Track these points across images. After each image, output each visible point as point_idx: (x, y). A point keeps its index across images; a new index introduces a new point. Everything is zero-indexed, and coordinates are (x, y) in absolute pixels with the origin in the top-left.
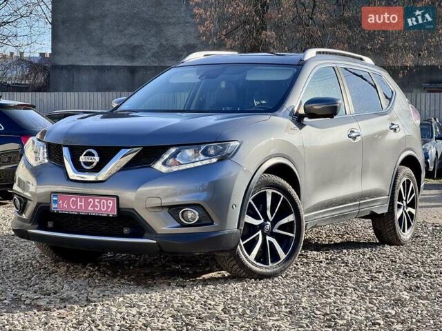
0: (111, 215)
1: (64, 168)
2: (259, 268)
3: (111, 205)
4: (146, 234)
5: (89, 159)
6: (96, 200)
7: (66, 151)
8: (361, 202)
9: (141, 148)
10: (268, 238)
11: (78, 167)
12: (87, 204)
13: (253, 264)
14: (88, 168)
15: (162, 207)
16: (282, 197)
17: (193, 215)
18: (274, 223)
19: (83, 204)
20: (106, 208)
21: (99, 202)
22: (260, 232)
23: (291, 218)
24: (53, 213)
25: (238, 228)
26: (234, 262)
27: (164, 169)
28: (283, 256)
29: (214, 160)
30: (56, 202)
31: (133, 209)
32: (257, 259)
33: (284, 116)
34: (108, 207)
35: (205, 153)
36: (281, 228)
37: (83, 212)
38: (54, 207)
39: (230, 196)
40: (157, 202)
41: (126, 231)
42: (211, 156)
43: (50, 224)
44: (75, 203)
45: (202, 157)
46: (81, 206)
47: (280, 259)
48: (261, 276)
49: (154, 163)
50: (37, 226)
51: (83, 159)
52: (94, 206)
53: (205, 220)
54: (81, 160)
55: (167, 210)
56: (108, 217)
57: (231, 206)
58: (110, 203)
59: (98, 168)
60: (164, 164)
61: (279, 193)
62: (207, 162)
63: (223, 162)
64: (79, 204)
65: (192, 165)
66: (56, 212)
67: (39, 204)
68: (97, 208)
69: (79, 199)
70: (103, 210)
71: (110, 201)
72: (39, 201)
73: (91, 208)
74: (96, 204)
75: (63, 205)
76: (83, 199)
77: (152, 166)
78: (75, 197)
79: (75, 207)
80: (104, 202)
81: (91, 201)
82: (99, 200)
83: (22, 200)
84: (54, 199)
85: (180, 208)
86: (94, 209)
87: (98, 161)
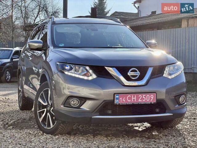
0: (153, 103)
3: (152, 98)
6: (144, 96)
12: (138, 98)
14: (133, 78)
19: (135, 98)
24: (116, 105)
30: (117, 99)
31: (163, 99)
34: (150, 99)
37: (136, 102)
38: (116, 102)
41: (157, 110)
44: (130, 98)
46: (134, 99)
51: (130, 74)
56: (151, 104)
58: (152, 96)
64: (133, 98)
66: (118, 104)
67: (104, 101)
68: (144, 100)
69: (133, 96)
70: (147, 100)
71: (152, 95)
72: (105, 99)
73: (140, 100)
74: (143, 97)
75: (122, 100)
76: (135, 96)
77: (164, 76)
78: (130, 95)
79: (130, 100)
80: (148, 96)
81: (140, 96)
82: (145, 95)
83: (83, 99)
84: (117, 97)
85: (179, 96)
86: (142, 101)
87: (139, 74)
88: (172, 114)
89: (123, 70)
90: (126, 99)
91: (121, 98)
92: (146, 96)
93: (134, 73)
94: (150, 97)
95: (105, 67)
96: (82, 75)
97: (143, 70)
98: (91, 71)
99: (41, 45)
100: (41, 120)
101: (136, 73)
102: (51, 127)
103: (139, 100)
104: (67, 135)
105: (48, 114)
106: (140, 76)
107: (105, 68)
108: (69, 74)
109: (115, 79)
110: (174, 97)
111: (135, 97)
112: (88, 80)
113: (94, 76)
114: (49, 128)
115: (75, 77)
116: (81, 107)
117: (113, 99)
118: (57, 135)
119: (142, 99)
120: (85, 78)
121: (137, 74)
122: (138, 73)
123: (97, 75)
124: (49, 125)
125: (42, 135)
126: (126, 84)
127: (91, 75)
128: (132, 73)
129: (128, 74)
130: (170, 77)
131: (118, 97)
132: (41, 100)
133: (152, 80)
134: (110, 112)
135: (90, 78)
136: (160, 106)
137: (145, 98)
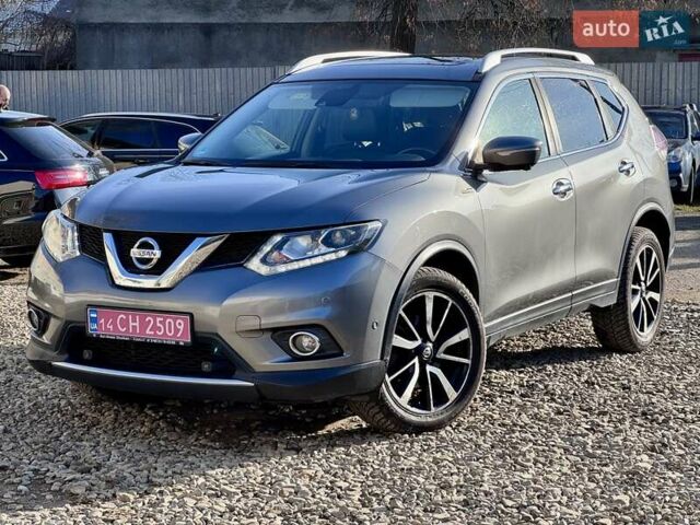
0: (182, 343)
1: (107, 267)
2: (416, 416)
3: (181, 328)
4: (237, 373)
5: (145, 253)
6: (158, 319)
7: (108, 239)
8: (574, 293)
9: (227, 236)
10: (429, 368)
11: (128, 265)
12: (144, 325)
13: (406, 410)
14: (144, 267)
15: (262, 330)
16: (451, 302)
17: (310, 342)
18: (437, 345)
19: (137, 324)
20: (174, 332)
21: (163, 323)
22: (416, 360)
23: (464, 334)
24: (91, 337)
25: (382, 358)
26: (376, 410)
27: (264, 270)
28: (452, 394)
29: (343, 253)
30: (94, 320)
31: (217, 335)
32: (413, 402)
33: (451, 172)
34: (177, 330)
35: (328, 242)
36: (449, 351)
37: (138, 337)
38: (92, 328)
39: (369, 308)
40: (253, 323)
41: (206, 367)
42: (337, 247)
43: (87, 354)
44: (125, 323)
45: (323, 249)
46: (134, 327)
47: (448, 400)
48: (419, 429)
49: (248, 260)
50: (66, 356)
51: (135, 252)
52: (155, 328)
53: (330, 348)
54: (132, 255)
55: (269, 335)
56: (177, 346)
57: (370, 324)
58: (180, 324)
59: (159, 268)
60: (264, 261)
61: (445, 297)
62: (333, 257)
63: (356, 257)
64: (131, 324)
65: (307, 263)
66: (95, 336)
67: (67, 322)
68: (160, 331)
69: (130, 317)
70: (169, 334)
71: (179, 321)
72: (68, 319)
73: (150, 330)
74: (158, 325)
75: (106, 326)
76: (138, 317)
77: (248, 265)
78: (124, 314)
79: (125, 329)
80: (170, 322)
81: (150, 321)
82: (162, 319)
83: (41, 313)
84: (93, 315)
86: (155, 334)
88: (252, 385)
90: (114, 324)
91: (103, 321)
92: (165, 321)
93: (145, 251)
95: (104, 233)
101: (150, 251)
103: (148, 332)
111: (136, 322)
113: (76, 253)
117: (84, 320)
123: (81, 250)
131: (95, 315)
137: (161, 326)
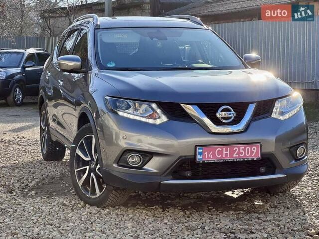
0: (255, 159)
3: (255, 151)
6: (241, 148)
12: (232, 152)
14: (225, 122)
19: (228, 153)
21: (244, 150)
24: (199, 163)
30: (201, 154)
34: (252, 152)
37: (229, 159)
38: (199, 158)
41: (262, 170)
44: (220, 153)
46: (226, 154)
51: (220, 114)
56: (253, 161)
58: (254, 149)
64: (224, 153)
66: (201, 162)
67: (181, 157)
68: (242, 154)
69: (224, 149)
70: (247, 155)
71: (254, 147)
72: (181, 155)
73: (236, 155)
74: (241, 151)
75: (208, 156)
76: (229, 149)
77: (272, 116)
78: (220, 148)
79: (220, 156)
80: (248, 149)
81: (236, 150)
82: (243, 148)
83: (147, 155)
84: (199, 151)
85: (296, 147)
86: (239, 156)
87: (235, 115)
88: (285, 175)
89: (210, 109)
90: (214, 154)
91: (206, 153)
92: (245, 148)
93: (226, 113)
94: (251, 150)
95: (182, 104)
96: (145, 117)
97: (240, 108)
98: (159, 111)
99: (79, 63)
100: (80, 183)
101: (229, 113)
102: (98, 195)
103: (234, 156)
104: (122, 207)
105: (92, 174)
106: (235, 117)
107: (181, 106)
108: (125, 115)
109: (196, 122)
110: (288, 150)
111: (227, 151)
112: (154, 126)
113: (164, 119)
114: (94, 197)
115: (134, 120)
116: (144, 167)
117: (194, 154)
118: (107, 207)
119: (239, 153)
120: (151, 121)
121: (230, 116)
122: (232, 114)
123: (168, 117)
124: (94, 192)
125: (84, 207)
126: (214, 131)
127: (159, 117)
128: (224, 113)
129: (218, 115)
130: (282, 118)
131: (202, 151)
132: (80, 152)
133: (254, 124)
134: (189, 174)
135: (158, 122)
136: (267, 163)
137: (242, 151)
